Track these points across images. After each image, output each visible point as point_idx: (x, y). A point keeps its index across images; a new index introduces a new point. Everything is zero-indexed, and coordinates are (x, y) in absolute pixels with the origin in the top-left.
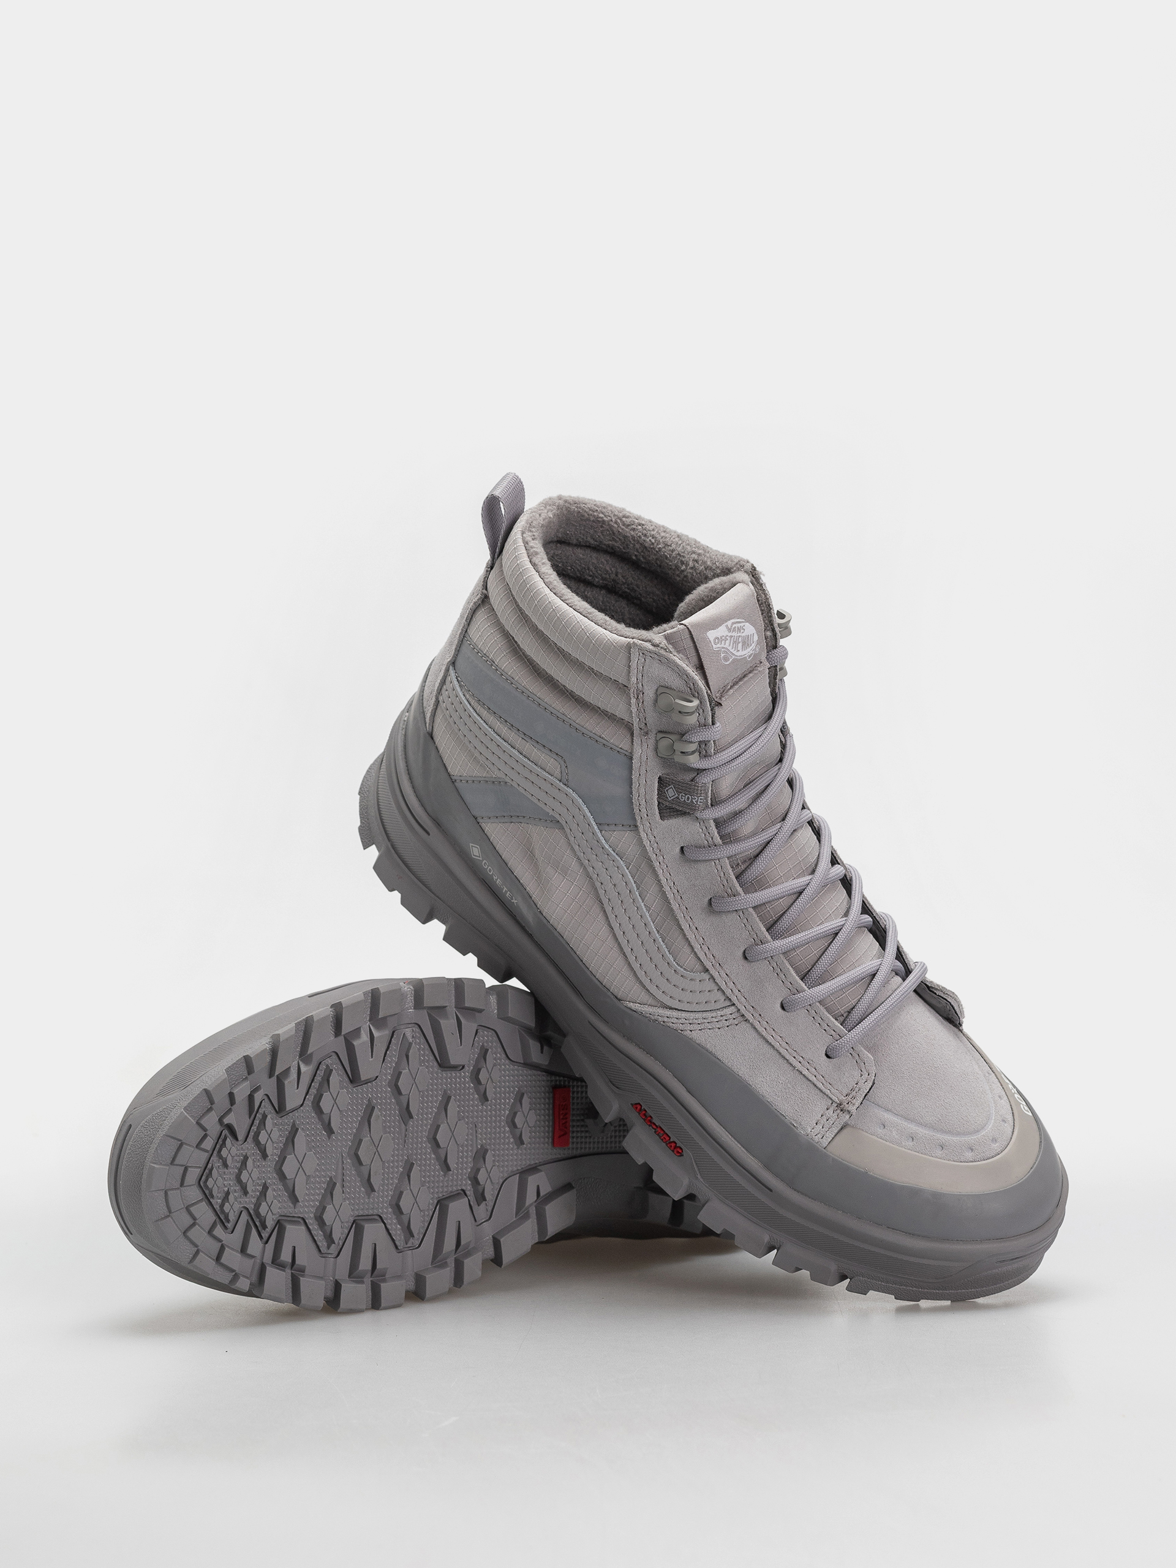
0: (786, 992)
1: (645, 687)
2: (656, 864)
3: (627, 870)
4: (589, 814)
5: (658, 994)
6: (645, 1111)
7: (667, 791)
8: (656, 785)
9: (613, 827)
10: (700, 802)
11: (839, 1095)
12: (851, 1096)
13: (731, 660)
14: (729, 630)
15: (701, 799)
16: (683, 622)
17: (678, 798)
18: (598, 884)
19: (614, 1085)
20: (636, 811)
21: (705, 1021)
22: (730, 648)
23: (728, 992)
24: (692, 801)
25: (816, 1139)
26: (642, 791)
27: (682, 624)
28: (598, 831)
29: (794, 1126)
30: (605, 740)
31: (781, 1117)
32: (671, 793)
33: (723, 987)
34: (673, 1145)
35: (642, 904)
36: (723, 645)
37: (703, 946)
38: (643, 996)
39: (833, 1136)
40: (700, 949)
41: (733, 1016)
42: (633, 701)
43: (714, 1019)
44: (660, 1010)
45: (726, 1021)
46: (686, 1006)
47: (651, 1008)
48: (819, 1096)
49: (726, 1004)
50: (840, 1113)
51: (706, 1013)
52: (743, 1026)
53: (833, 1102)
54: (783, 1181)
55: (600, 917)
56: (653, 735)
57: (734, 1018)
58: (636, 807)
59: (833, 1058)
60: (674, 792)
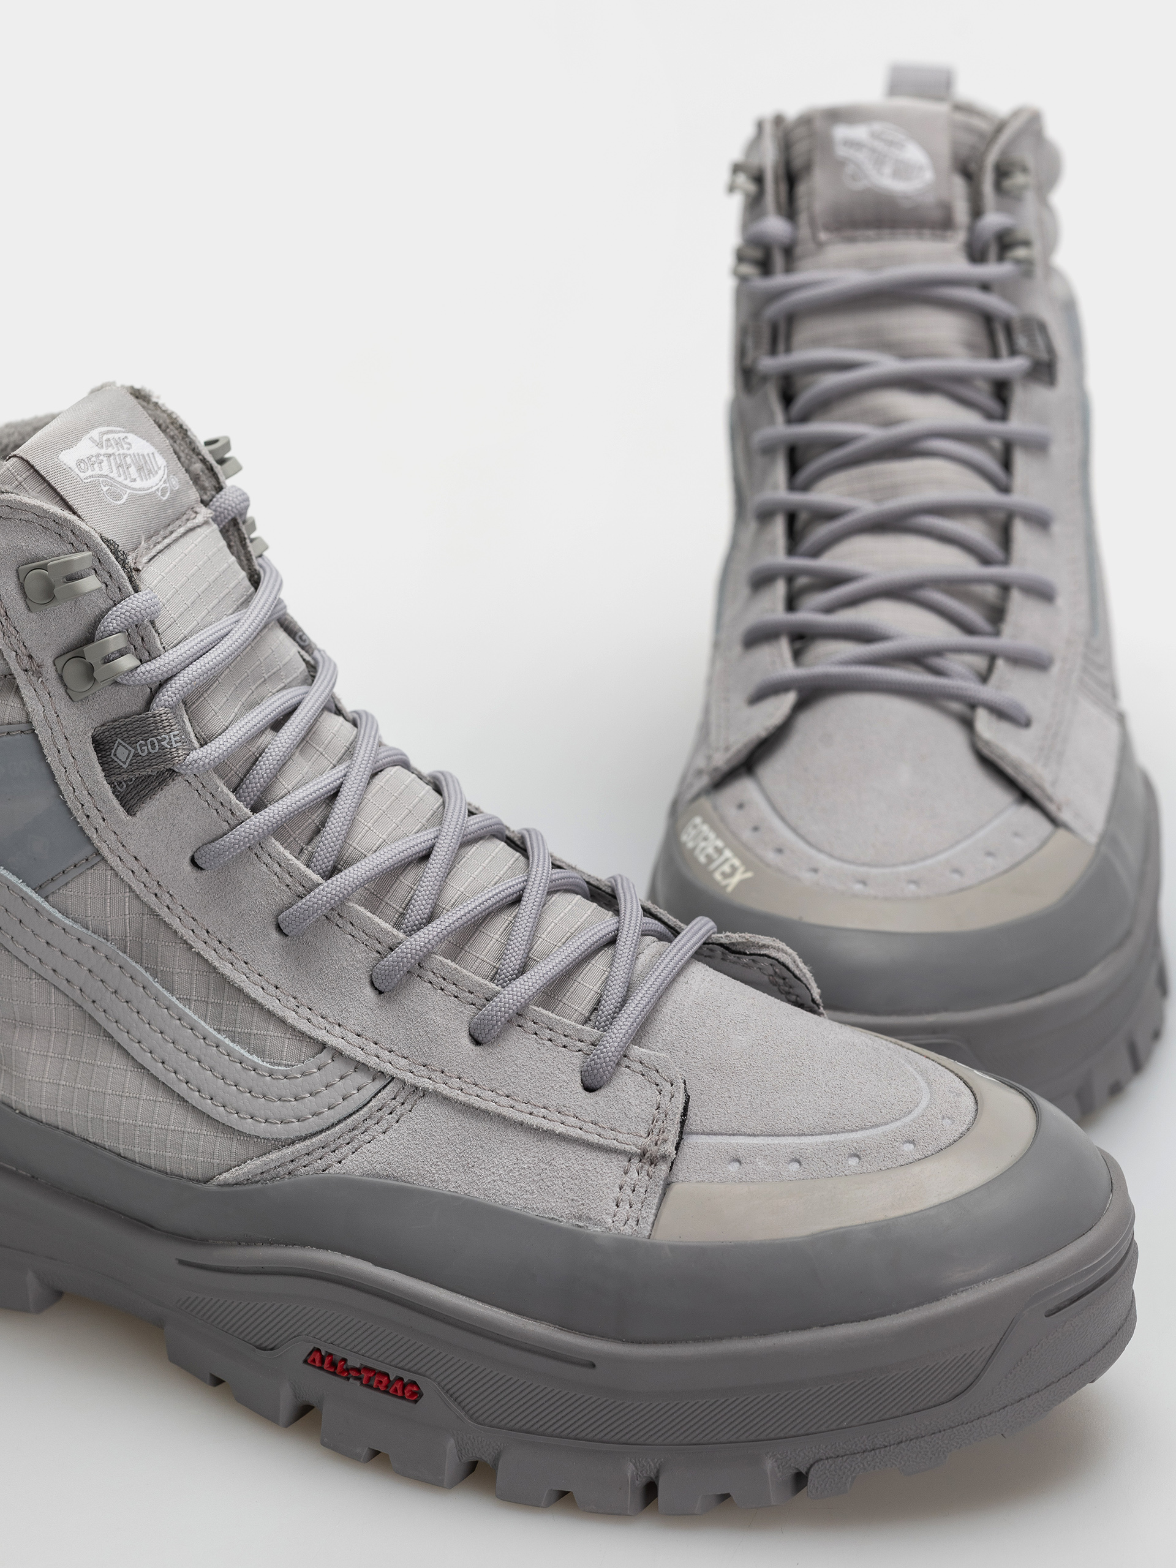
0: (470, 1010)
2: (164, 913)
3: (125, 956)
4: (13, 879)
5: (261, 1129)
6: (330, 1355)
7: (115, 755)
8: (93, 755)
9: (62, 880)
10: (176, 742)
11: (634, 1139)
12: (656, 1131)
13: (125, 497)
14: (99, 445)
15: (174, 736)
17: (136, 755)
20: (82, 820)
21: (355, 1132)
22: (114, 475)
23: (372, 1062)
24: (162, 748)
25: (627, 1230)
26: (76, 779)
28: (40, 900)
29: (581, 1227)
31: (553, 1222)
32: (122, 754)
33: (360, 1056)
34: (398, 1386)
35: (174, 999)
36: (97, 471)
37: (299, 1010)
38: (235, 1147)
39: (654, 1211)
40: (296, 1016)
41: (399, 1099)
43: (370, 1122)
44: (274, 1155)
45: (391, 1113)
46: (313, 1124)
47: (258, 1162)
48: (602, 1158)
49: (378, 1084)
50: (651, 1169)
51: (351, 1118)
52: (422, 1106)
53: (630, 1157)
54: (603, 1336)
55: (117, 1061)
56: (50, 672)
57: (402, 1101)
58: (79, 814)
59: (600, 1087)
60: (126, 748)
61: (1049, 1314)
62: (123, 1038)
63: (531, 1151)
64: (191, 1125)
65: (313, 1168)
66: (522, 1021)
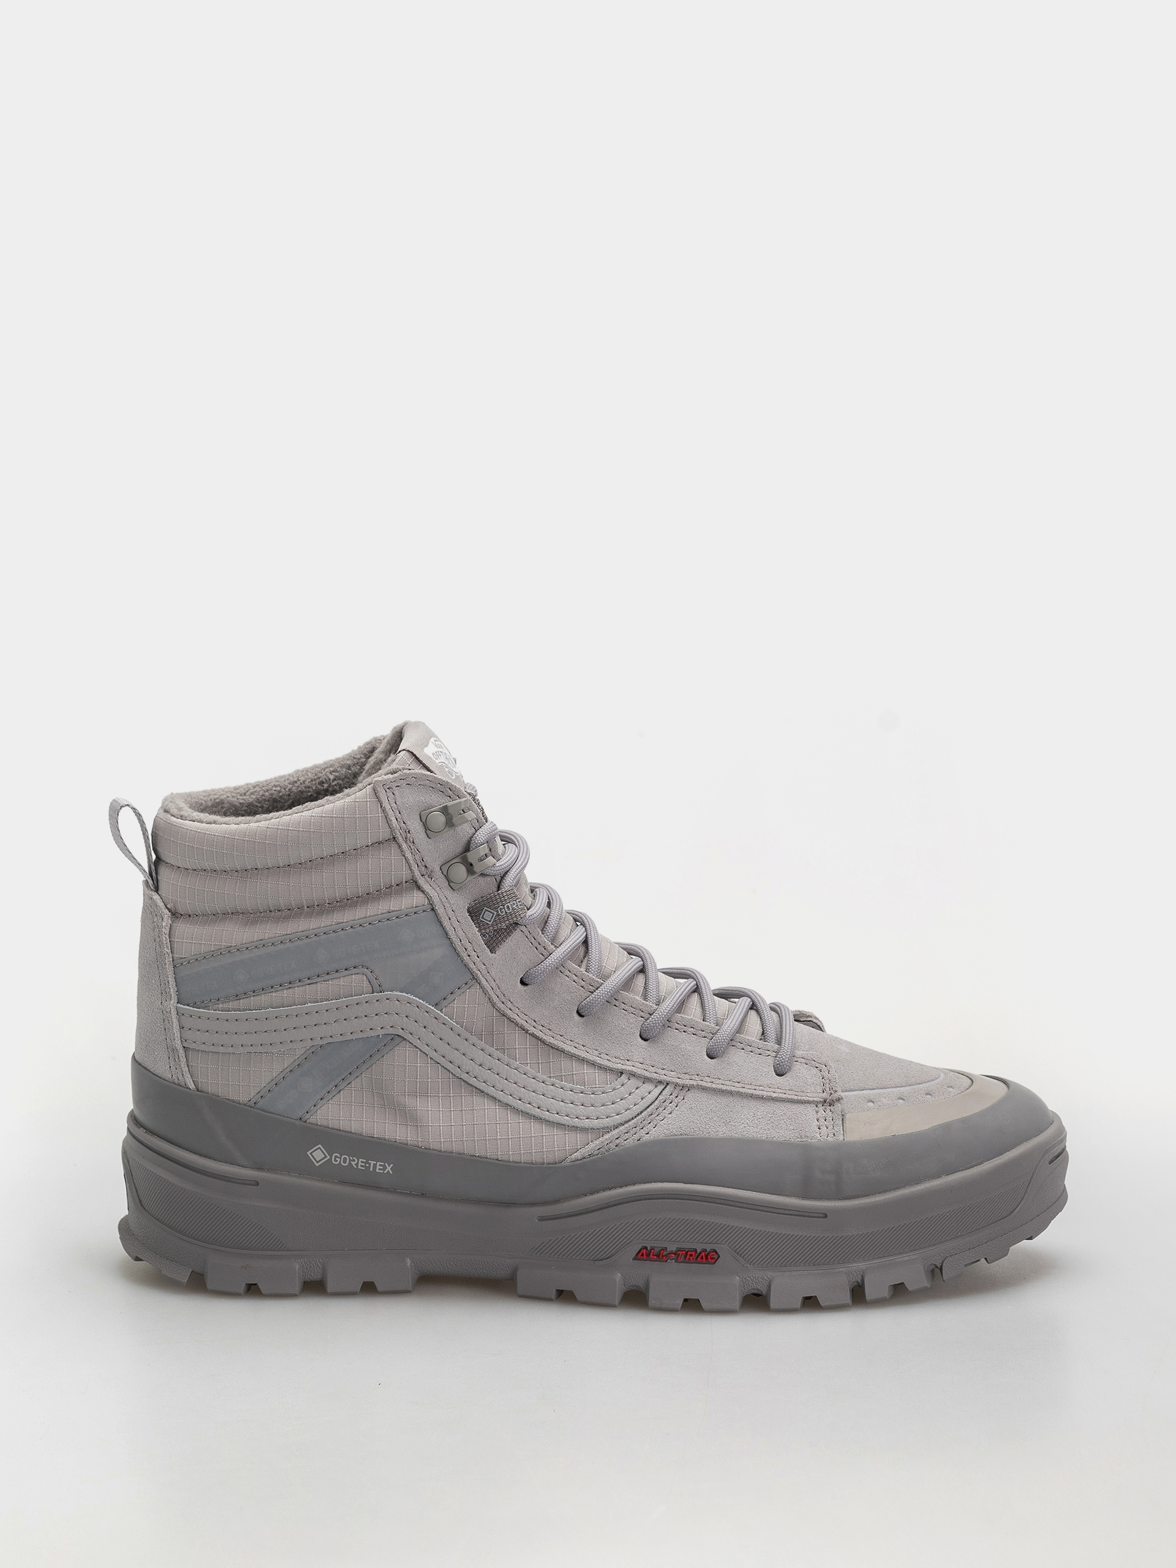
0: (704, 1041)
1: (408, 823)
2: (509, 1012)
4: (422, 1002)
5: (595, 1123)
6: (654, 1249)
7: (483, 918)
8: (469, 918)
9: (451, 997)
10: (515, 907)
11: (816, 1095)
12: (827, 1090)
15: (514, 904)
16: (399, 750)
17: (497, 916)
18: (465, 1076)
19: (602, 1260)
20: (466, 958)
21: (653, 1116)
23: (654, 1076)
24: (512, 909)
25: (830, 1139)
26: (461, 934)
27: (400, 752)
28: (437, 1011)
29: (803, 1141)
30: (397, 911)
31: (786, 1141)
32: (488, 916)
33: (647, 1074)
34: (703, 1255)
37: (602, 1056)
38: (579, 1137)
39: (841, 1128)
40: (599, 1059)
41: (674, 1094)
42: (404, 846)
43: (661, 1109)
44: (607, 1136)
45: (671, 1103)
46: (628, 1115)
47: (597, 1142)
48: (802, 1107)
49: (660, 1088)
50: (832, 1108)
51: (650, 1108)
52: (689, 1095)
53: (816, 1104)
54: (829, 1199)
55: (487, 1104)
56: (438, 873)
57: (676, 1095)
58: (464, 955)
59: (786, 1073)
60: (491, 912)
61: (1050, 1163)
62: (491, 1091)
63: (762, 1109)
64: (546, 1130)
65: (631, 1141)
66: (734, 1043)
